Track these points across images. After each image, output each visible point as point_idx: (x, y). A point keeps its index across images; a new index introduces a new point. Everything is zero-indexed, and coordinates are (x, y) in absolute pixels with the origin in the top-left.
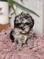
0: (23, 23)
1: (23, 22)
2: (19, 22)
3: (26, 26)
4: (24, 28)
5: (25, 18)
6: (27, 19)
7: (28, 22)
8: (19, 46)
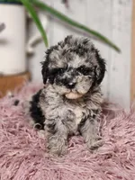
0: (71, 68)
1: (69, 65)
2: (60, 64)
3: (80, 77)
4: (74, 81)
5: (77, 53)
6: (82, 55)
7: (87, 65)
8: (58, 142)
